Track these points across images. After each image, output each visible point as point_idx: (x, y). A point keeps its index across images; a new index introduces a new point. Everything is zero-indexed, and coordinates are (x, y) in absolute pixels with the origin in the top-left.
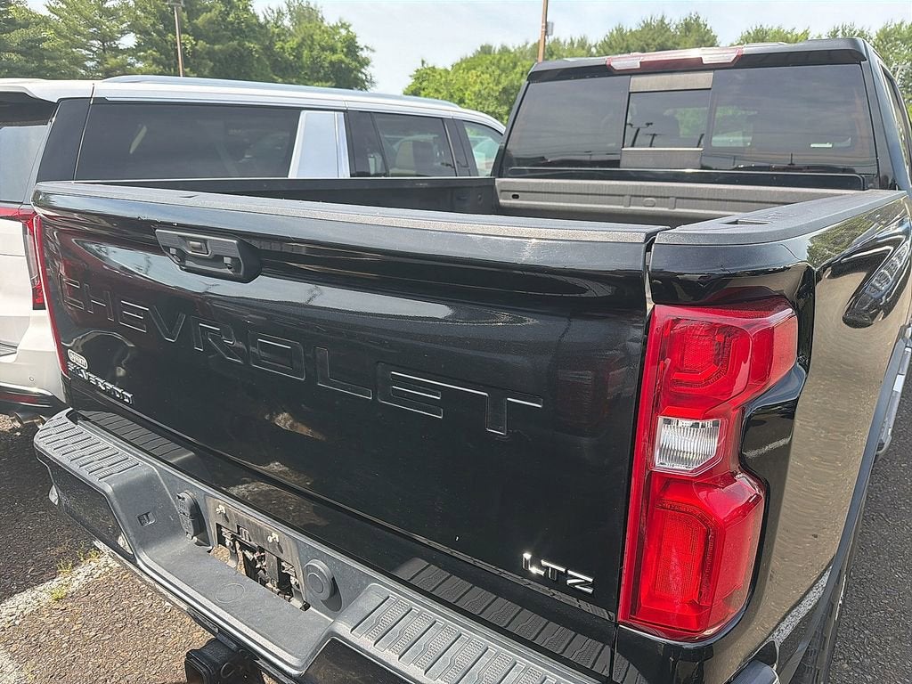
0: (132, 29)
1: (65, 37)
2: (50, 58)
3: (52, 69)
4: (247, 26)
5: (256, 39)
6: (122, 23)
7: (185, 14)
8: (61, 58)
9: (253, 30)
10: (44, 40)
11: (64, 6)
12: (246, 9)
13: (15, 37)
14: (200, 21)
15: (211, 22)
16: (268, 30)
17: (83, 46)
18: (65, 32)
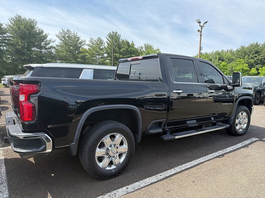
0: (106, 53)
1: (91, 55)
2: (87, 60)
3: (88, 62)
4: (133, 51)
5: (135, 54)
6: (104, 51)
7: (118, 49)
8: (89, 60)
9: (134, 52)
10: (86, 56)
11: (92, 48)
12: (133, 47)
13: (80, 55)
14: (121, 50)
15: (124, 50)
16: (138, 52)
17: (95, 57)
18: (91, 54)
